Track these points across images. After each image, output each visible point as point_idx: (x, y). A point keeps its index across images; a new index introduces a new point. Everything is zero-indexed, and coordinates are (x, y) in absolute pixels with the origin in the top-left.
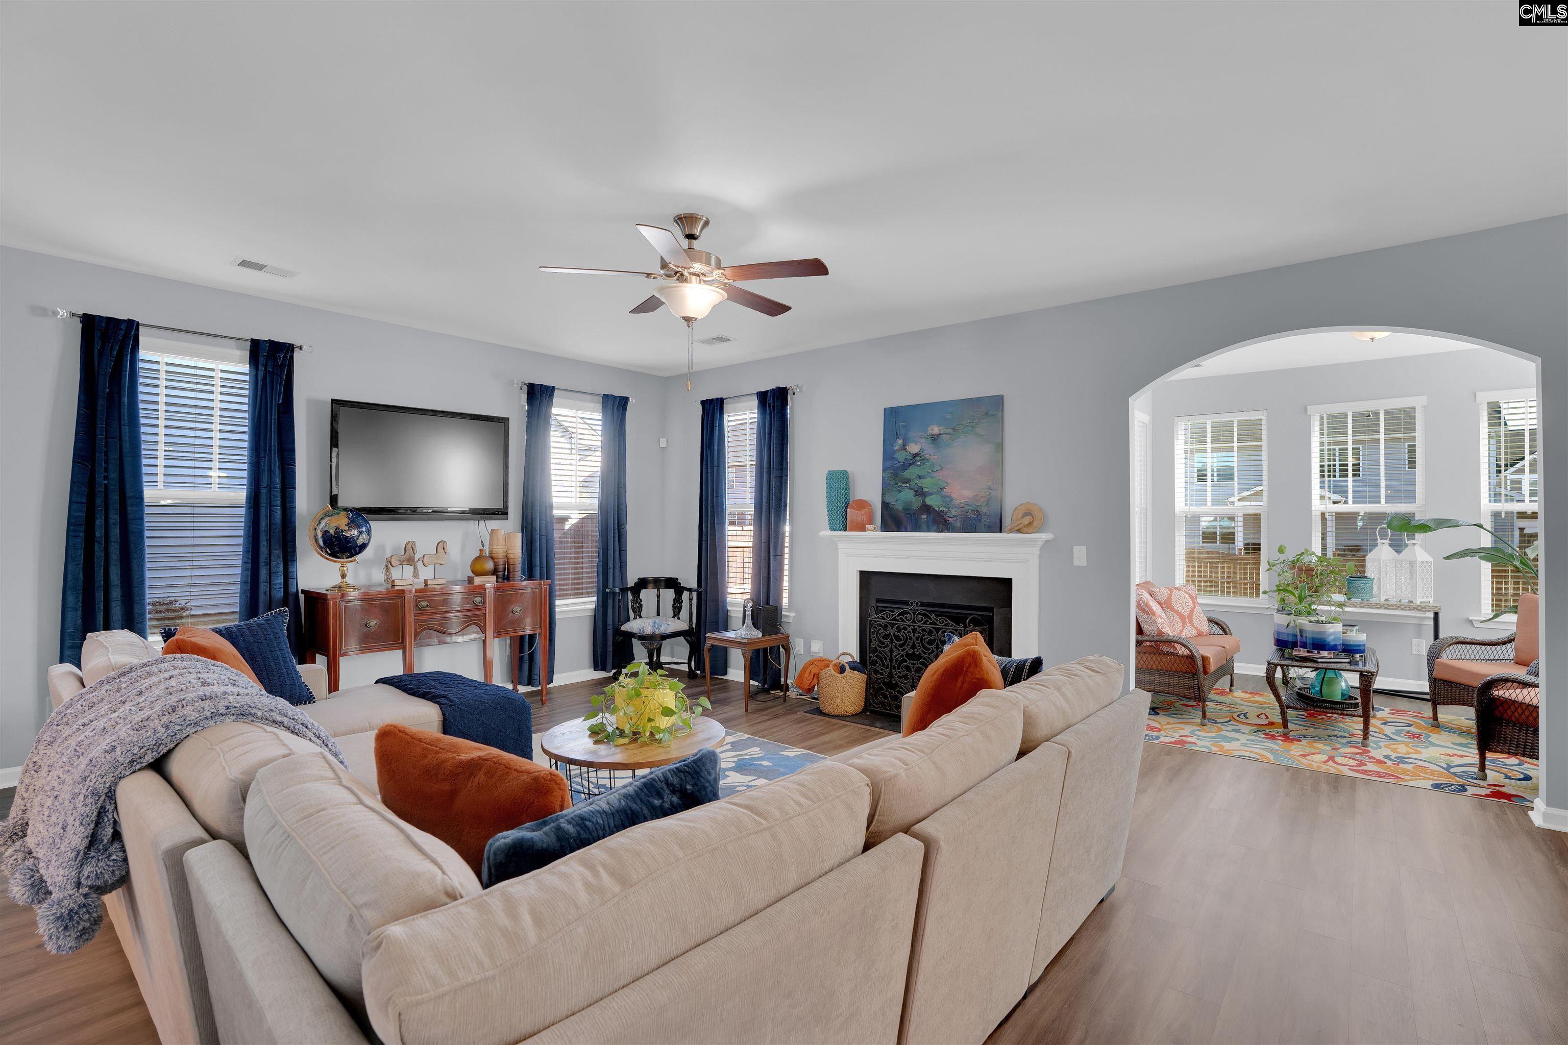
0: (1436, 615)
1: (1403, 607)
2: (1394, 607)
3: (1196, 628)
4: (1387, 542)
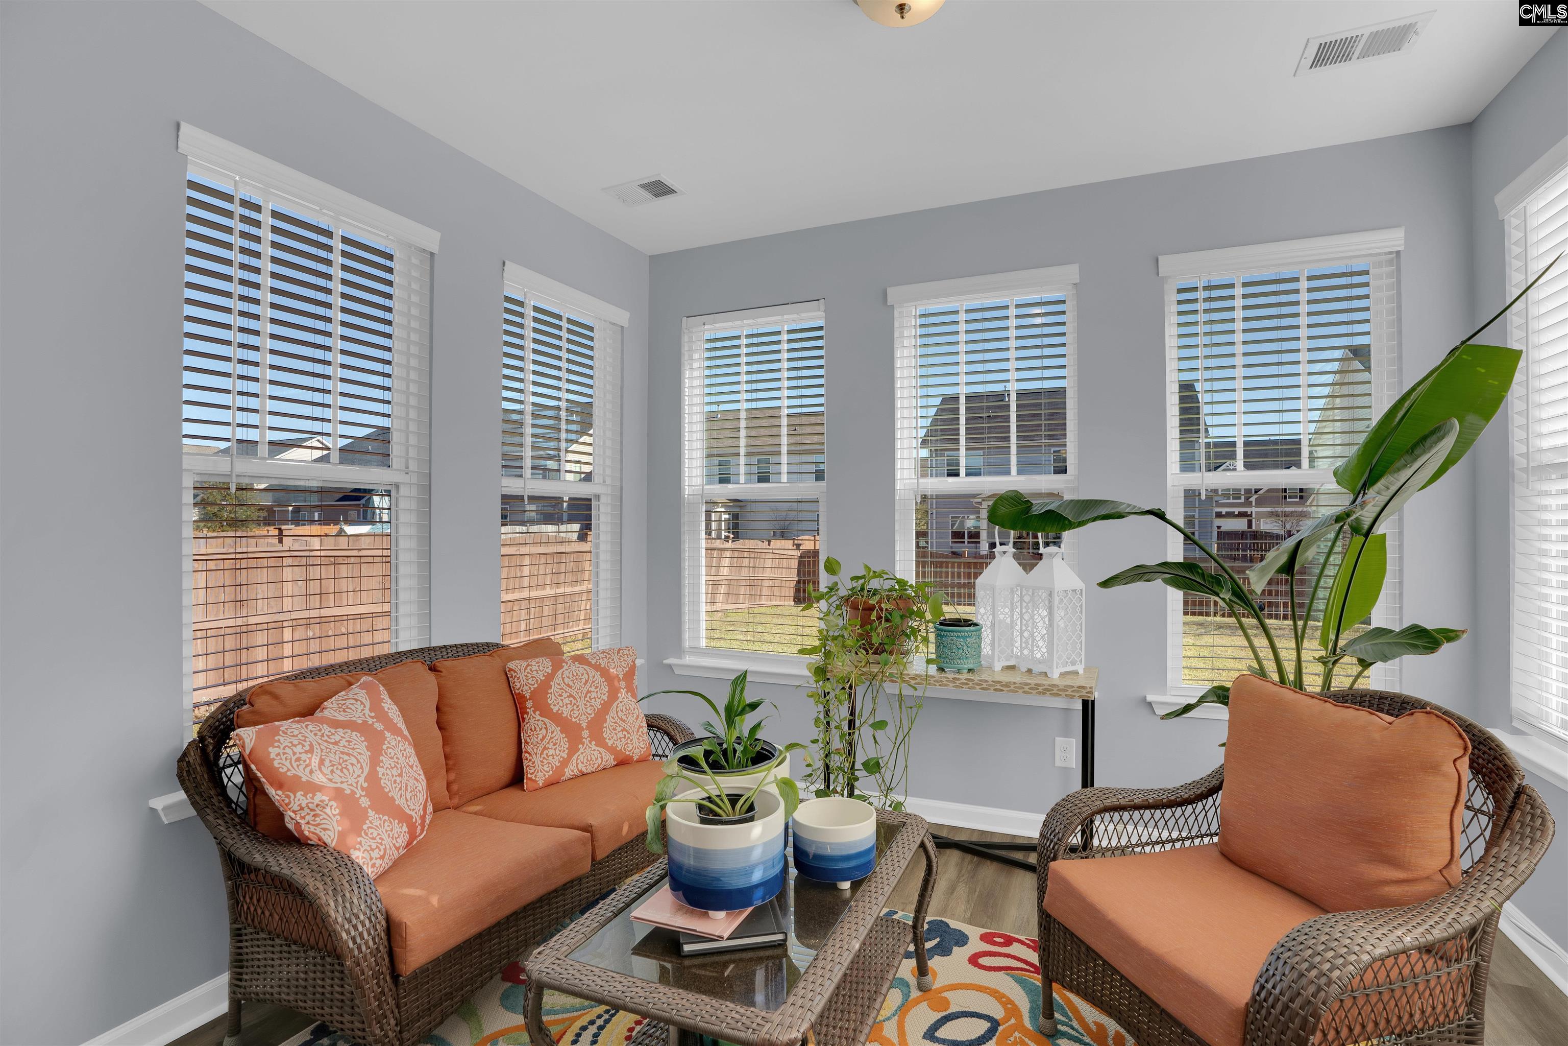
0: (1088, 708)
1: (1026, 688)
2: (1012, 687)
3: (612, 750)
4: (1010, 549)
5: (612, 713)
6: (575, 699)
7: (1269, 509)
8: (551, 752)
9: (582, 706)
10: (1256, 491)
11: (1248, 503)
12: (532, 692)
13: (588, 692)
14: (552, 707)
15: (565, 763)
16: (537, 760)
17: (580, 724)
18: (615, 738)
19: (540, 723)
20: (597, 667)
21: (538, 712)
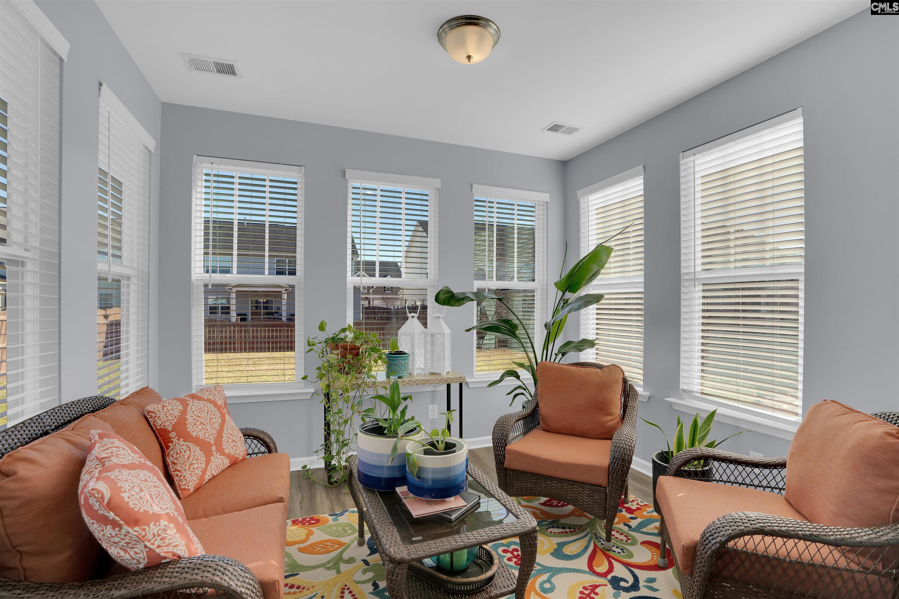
5: (225, 431)
6: (205, 425)
7: (381, 296)
8: (196, 466)
9: (209, 429)
10: (372, 287)
11: (369, 293)
12: (173, 426)
13: (211, 419)
14: (192, 433)
15: (204, 471)
16: (187, 474)
17: (210, 442)
18: (229, 447)
19: (184, 447)
20: (209, 401)
21: (181, 440)
